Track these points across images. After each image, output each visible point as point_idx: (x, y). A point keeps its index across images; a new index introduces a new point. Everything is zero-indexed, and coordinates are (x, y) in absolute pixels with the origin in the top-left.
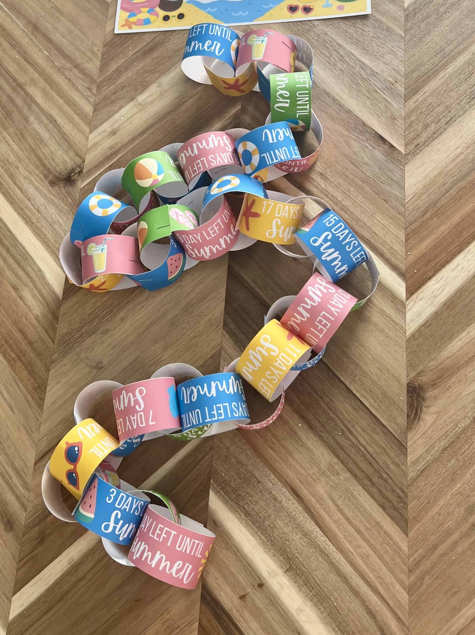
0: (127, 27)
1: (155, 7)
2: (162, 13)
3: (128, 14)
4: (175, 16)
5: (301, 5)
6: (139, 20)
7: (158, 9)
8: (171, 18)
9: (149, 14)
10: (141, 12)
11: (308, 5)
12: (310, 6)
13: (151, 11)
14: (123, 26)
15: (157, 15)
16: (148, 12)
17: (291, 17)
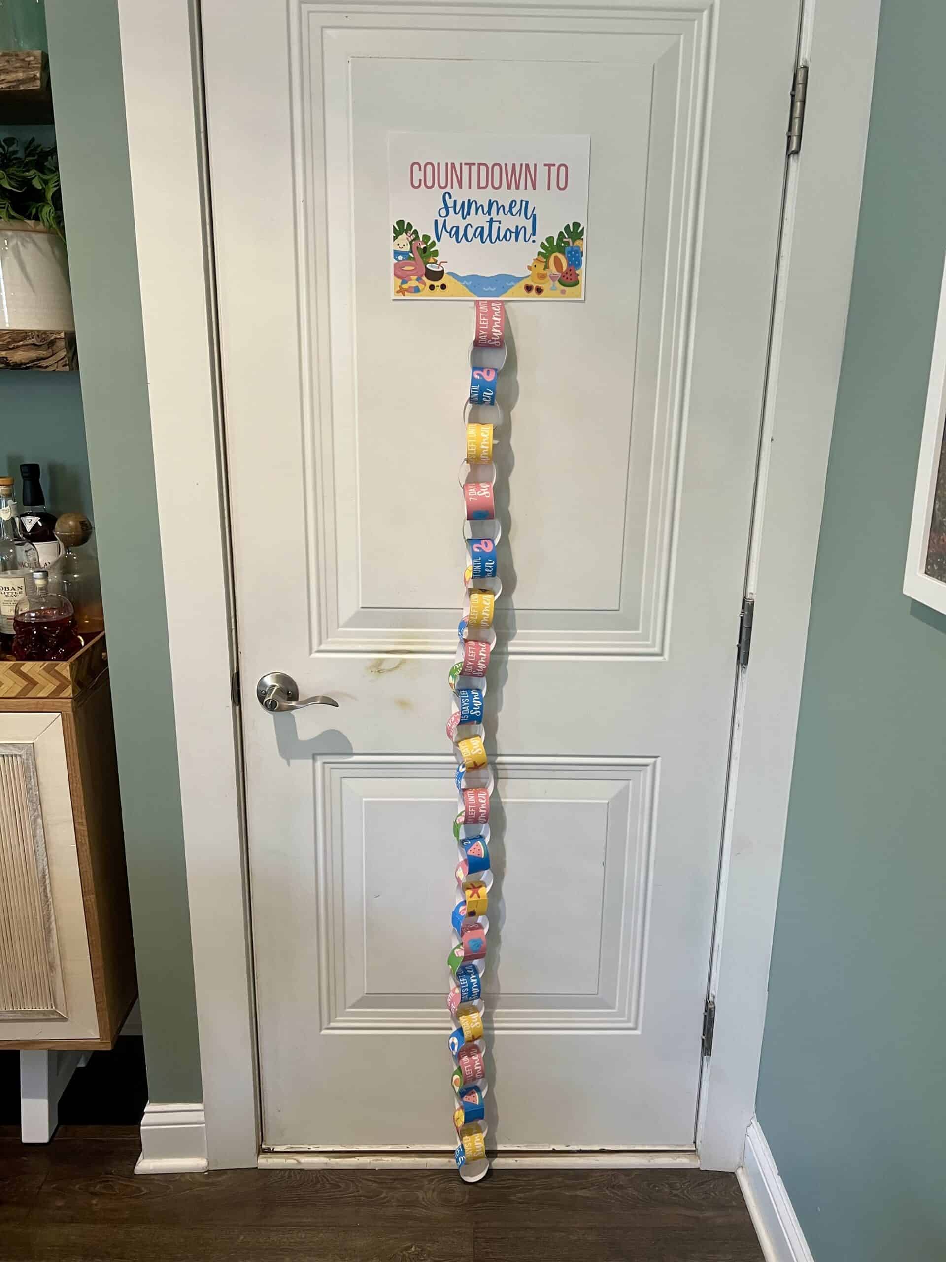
0: (401, 294)
1: (422, 275)
2: (429, 283)
3: (400, 281)
4: (438, 286)
5: (535, 286)
6: (410, 287)
7: (424, 278)
8: (435, 287)
9: (417, 282)
10: (411, 280)
11: (540, 286)
12: (541, 287)
13: (419, 279)
14: (398, 292)
15: (424, 284)
16: (417, 280)
17: (527, 297)
